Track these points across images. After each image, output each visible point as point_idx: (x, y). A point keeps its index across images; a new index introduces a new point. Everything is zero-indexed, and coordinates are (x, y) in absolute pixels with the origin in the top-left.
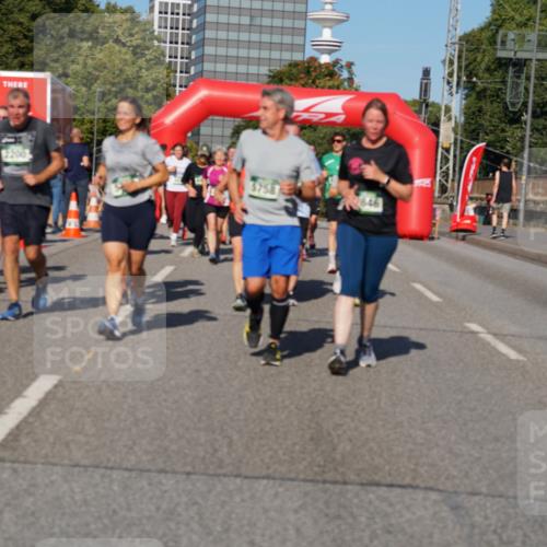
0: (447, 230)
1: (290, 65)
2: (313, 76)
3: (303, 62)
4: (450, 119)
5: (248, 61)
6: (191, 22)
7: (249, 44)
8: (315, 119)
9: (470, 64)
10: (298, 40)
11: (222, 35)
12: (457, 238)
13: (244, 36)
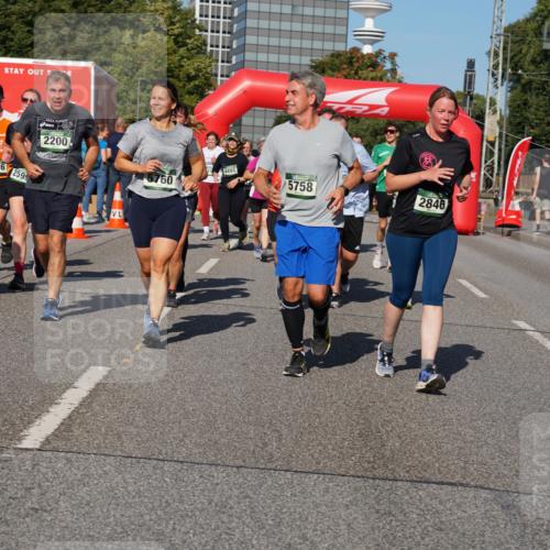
0: (493, 225)
1: (332, 55)
2: (354, 67)
3: (346, 52)
4: (495, 112)
5: (290, 50)
6: (232, 10)
7: (291, 34)
8: (359, 111)
9: (515, 55)
10: (340, 30)
11: (264, 24)
12: (502, 233)
13: (286, 26)
